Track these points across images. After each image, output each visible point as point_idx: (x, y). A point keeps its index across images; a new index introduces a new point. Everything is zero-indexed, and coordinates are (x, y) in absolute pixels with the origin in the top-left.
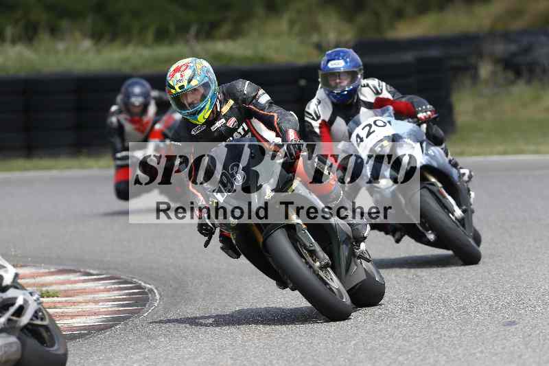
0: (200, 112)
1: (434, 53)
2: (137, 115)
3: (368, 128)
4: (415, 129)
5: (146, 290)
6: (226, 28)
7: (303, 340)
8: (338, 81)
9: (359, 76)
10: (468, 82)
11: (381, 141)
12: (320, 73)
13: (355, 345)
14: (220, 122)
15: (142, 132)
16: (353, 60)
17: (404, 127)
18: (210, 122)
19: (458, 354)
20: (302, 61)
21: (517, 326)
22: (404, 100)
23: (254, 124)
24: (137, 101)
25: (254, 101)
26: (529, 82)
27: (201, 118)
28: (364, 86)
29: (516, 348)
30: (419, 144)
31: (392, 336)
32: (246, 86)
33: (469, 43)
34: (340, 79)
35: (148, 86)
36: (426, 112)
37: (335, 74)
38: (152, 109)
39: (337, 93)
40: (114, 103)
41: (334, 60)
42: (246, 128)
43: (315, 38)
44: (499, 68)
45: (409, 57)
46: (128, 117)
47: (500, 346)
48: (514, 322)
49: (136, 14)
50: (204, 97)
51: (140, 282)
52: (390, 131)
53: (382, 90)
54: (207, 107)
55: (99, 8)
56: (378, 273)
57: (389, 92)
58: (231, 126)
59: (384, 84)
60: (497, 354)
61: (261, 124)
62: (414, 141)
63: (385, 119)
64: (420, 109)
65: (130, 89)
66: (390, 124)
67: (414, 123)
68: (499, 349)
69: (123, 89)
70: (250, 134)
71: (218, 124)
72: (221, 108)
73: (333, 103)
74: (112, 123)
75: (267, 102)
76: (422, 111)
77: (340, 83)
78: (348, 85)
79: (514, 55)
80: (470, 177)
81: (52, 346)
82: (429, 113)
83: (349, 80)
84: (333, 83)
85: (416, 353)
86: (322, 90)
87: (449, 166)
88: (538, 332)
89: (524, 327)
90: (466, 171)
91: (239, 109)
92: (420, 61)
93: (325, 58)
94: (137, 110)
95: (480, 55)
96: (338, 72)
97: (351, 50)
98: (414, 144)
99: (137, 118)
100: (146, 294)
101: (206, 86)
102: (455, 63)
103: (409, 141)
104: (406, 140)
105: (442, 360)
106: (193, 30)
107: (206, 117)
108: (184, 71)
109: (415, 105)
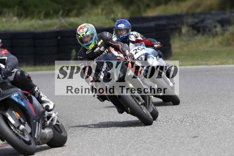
0: (90, 45)
1: (163, 22)
3: (135, 51)
4: (154, 51)
6: (74, 12)
7: (107, 144)
8: (122, 32)
9: (130, 31)
10: (177, 34)
11: (141, 56)
12: (114, 29)
13: (129, 146)
14: (97, 48)
16: (128, 24)
17: (150, 50)
18: (94, 49)
19: (173, 150)
21: (198, 138)
22: (147, 40)
23: (111, 50)
25: (111, 40)
26: (203, 34)
27: (90, 47)
28: (131, 35)
29: (198, 147)
30: (156, 57)
31: (145, 142)
33: (178, 18)
37: (120, 30)
39: (121, 37)
41: (120, 24)
42: (108, 51)
43: (113, 16)
44: (191, 29)
45: (152, 24)
47: (191, 147)
49: (36, 6)
52: (144, 52)
53: (138, 36)
54: (93, 43)
55: (20, 4)
57: (141, 37)
58: (102, 50)
59: (139, 34)
60: (190, 150)
62: (154, 56)
63: (142, 47)
64: (155, 43)
66: (144, 49)
67: (153, 49)
71: (97, 49)
72: (98, 43)
75: (116, 40)
76: (156, 44)
77: (122, 33)
79: (197, 23)
81: (62, 133)
82: (159, 45)
83: (126, 32)
84: (119, 33)
85: (155, 150)
88: (207, 140)
91: (105, 43)
92: (156, 25)
95: (183, 24)
96: (122, 29)
97: (126, 20)
98: (154, 57)
101: (92, 34)
103: (152, 56)
104: (151, 55)
105: (166, 152)
106: (61, 13)
107: (93, 47)
108: (84, 28)
109: (152, 42)
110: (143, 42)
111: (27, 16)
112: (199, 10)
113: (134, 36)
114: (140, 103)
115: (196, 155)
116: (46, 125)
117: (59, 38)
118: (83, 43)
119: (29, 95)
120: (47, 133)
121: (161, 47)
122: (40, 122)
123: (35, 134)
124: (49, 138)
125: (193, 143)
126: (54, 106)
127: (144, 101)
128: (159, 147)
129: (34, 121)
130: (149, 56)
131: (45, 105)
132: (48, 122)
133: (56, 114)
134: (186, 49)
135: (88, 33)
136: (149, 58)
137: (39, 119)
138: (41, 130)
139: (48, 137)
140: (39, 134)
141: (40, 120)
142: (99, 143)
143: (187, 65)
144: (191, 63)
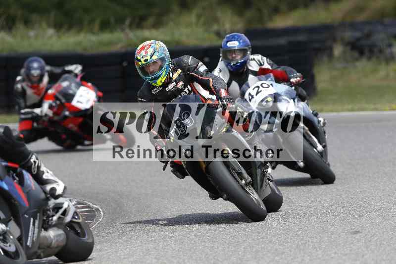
0: (158, 78)
1: (301, 38)
2: (35, 83)
3: (257, 88)
5: (94, 209)
6: (151, 21)
7: (207, 245)
8: (234, 56)
9: (249, 53)
10: (325, 59)
11: (266, 98)
12: (221, 50)
13: (244, 248)
14: (172, 85)
15: (39, 95)
16: (244, 42)
17: (282, 88)
18: (165, 85)
19: (319, 255)
20: (206, 44)
21: (361, 234)
22: (279, 69)
23: (195, 86)
24: (35, 73)
25: (195, 70)
26: (369, 58)
27: (159, 82)
28: (252, 60)
29: (360, 250)
30: (292, 100)
31: (271, 242)
32: (190, 60)
33: (327, 31)
34: (235, 54)
35: (43, 62)
36: (296, 78)
37: (232, 51)
38: (46, 79)
39: (234, 65)
40: (19, 75)
41: (231, 41)
42: (190, 89)
43: (215, 27)
44: (348, 48)
45: (282, 41)
46: (30, 84)
47: (348, 249)
48: (359, 231)
49: (86, 10)
50: (161, 68)
51: (89, 203)
52: (272, 90)
53: (264, 62)
54: (164, 74)
55: (60, 6)
56: (278, 189)
57: (269, 64)
58: (180, 88)
59: (265, 58)
60: (346, 254)
61: (200, 86)
62: (290, 98)
63: (268, 82)
64: (292, 76)
65: (31, 65)
66: (272, 86)
67: (288, 85)
68: (348, 252)
69: (25, 64)
70: (192, 93)
71: (171, 86)
72: (173, 75)
73: (230, 72)
74: (17, 88)
75: (204, 71)
76: (294, 77)
78: (241, 59)
79: (358, 39)
80: (324, 124)
82: (298, 79)
83: (242, 55)
84: (230, 57)
85: (288, 254)
86: (223, 62)
87: (312, 115)
88: (376, 239)
89: (366, 235)
90: (321, 119)
91: (185, 75)
92: (290, 43)
93: (225, 40)
94: (35, 79)
95: (334, 40)
96: (235, 50)
97: (243, 34)
98: (289, 100)
99: (35, 85)
100: (94, 211)
101: (163, 60)
102: (317, 45)
103: (286, 98)
104: (284, 97)
105: (307, 259)
106: (128, 22)
107: (163, 81)
108: (147, 49)
109: (288, 73)
110: (272, 74)
111: (70, 28)
112: (362, 17)
113: (256, 62)
114: (243, 182)
115: (358, 262)
116: (50, 223)
117: (125, 64)
118: (146, 74)
119: (19, 170)
120: (52, 237)
121: (304, 82)
122: (38, 218)
123: (28, 238)
124: (55, 246)
125: (352, 243)
126: (65, 188)
127: (250, 179)
128: (295, 249)
129: (26, 216)
130: (280, 98)
131: (48, 187)
132: (55, 218)
133: (73, 203)
134: (340, 83)
135: (155, 57)
136: (280, 101)
137: (36, 213)
138: (39, 232)
139: (54, 244)
140: (34, 239)
141: (38, 214)
142: (193, 242)
143: (343, 111)
144: (350, 107)
